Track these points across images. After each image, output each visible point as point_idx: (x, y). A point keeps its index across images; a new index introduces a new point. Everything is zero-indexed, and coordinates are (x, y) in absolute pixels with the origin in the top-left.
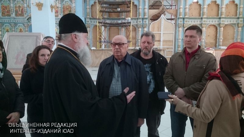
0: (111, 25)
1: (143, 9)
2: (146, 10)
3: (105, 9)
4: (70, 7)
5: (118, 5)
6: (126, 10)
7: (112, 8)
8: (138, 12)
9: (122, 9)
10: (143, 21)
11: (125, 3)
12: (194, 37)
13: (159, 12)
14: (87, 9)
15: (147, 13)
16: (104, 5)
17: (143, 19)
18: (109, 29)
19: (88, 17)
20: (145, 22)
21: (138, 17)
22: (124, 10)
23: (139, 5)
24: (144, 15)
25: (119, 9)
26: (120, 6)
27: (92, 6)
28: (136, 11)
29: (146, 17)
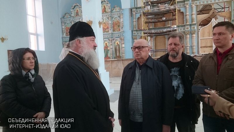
0: (157, 35)
1: (190, 15)
2: (194, 16)
3: (151, 20)
4: (119, 23)
5: (163, 15)
6: (172, 18)
7: (158, 18)
8: (185, 19)
9: (167, 18)
10: (191, 27)
11: (170, 12)
12: (224, 34)
13: (209, 16)
14: (133, 22)
15: (196, 19)
16: (150, 16)
17: (191, 25)
18: (155, 38)
19: (135, 29)
20: (193, 28)
21: (185, 24)
22: (169, 19)
23: (186, 12)
24: (192, 22)
25: (164, 19)
26: (165, 15)
27: (138, 18)
28: (183, 18)
29: (194, 23)
